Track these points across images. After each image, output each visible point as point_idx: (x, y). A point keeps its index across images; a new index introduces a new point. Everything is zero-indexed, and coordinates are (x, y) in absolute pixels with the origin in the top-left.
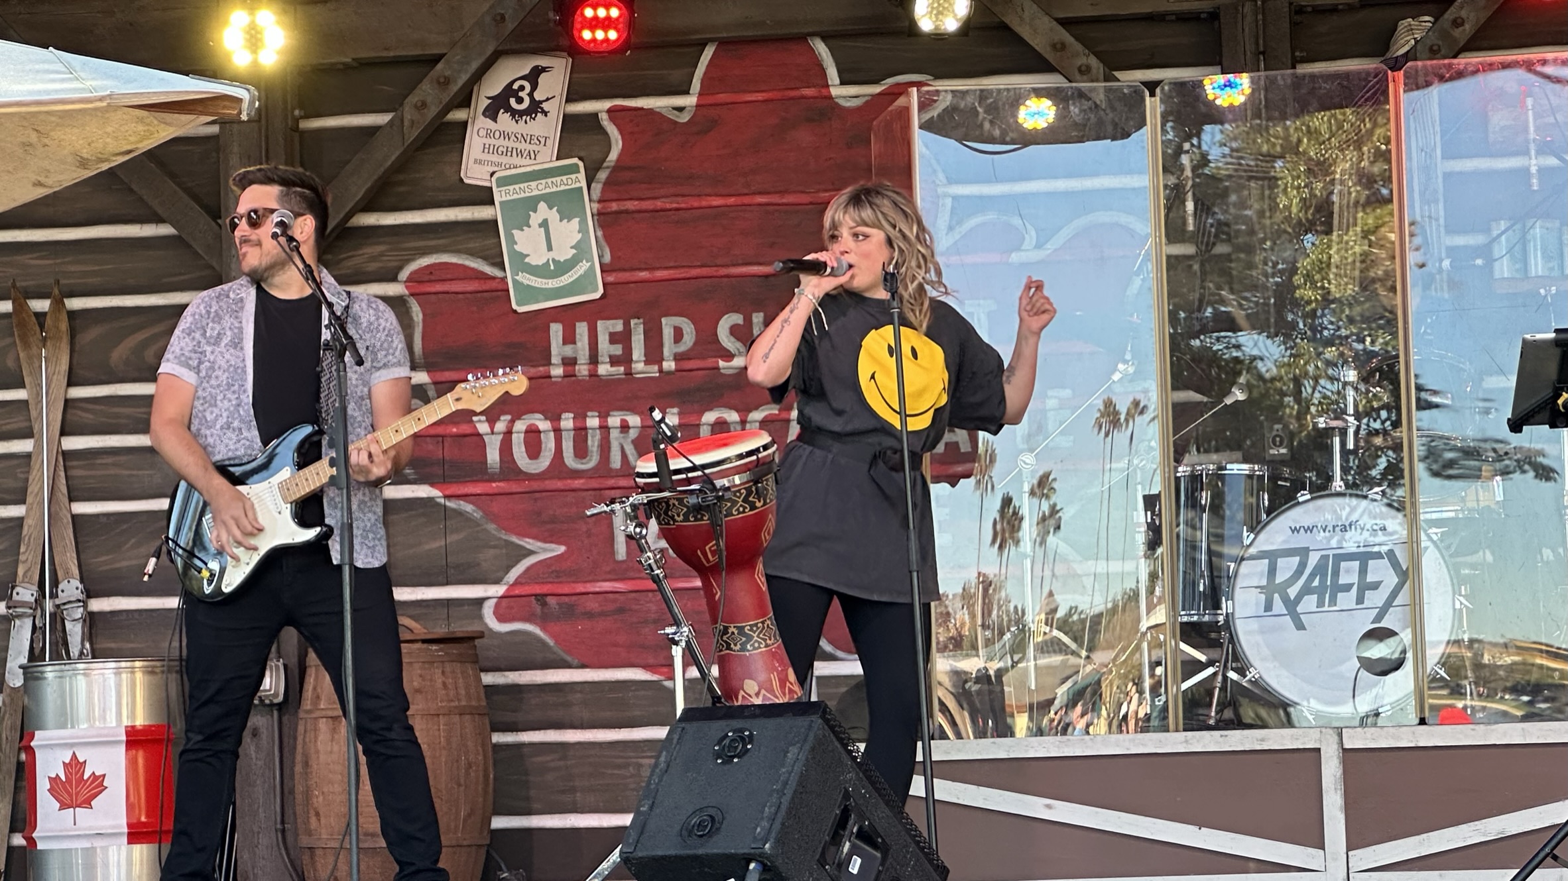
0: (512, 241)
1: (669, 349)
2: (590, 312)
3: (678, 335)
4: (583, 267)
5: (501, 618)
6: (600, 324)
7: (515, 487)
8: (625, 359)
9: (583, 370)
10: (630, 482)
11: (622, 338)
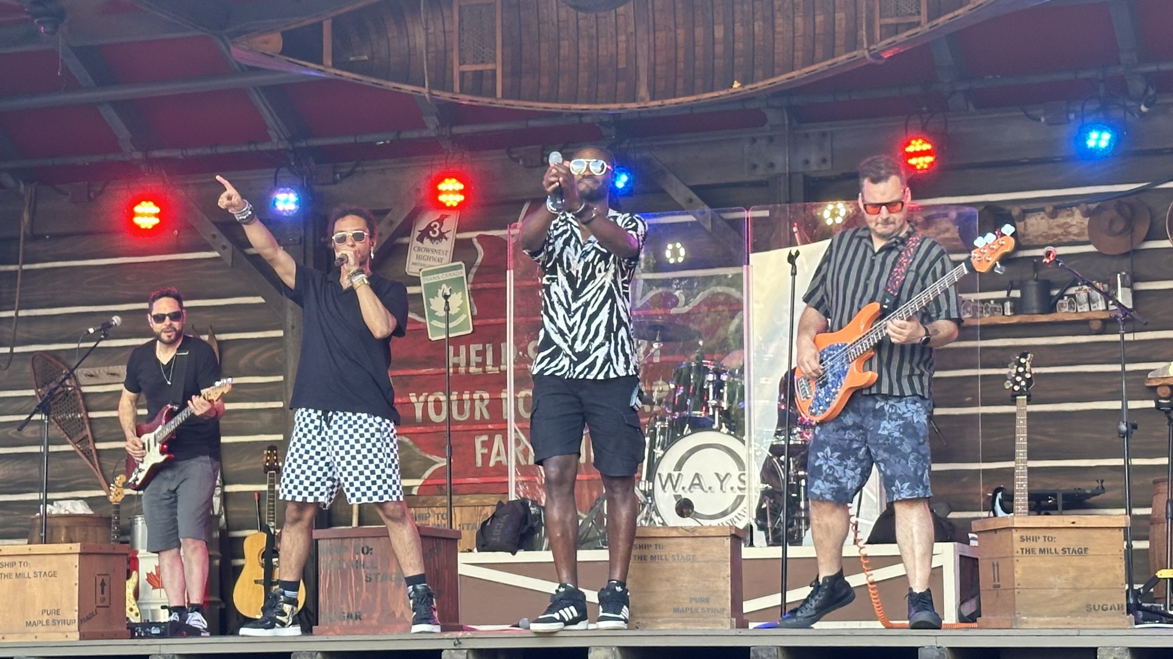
0: (429, 304)
2: (466, 340)
4: (463, 317)
6: (472, 346)
7: (429, 430)
8: (483, 364)
9: (462, 370)
10: (484, 427)
11: (482, 353)
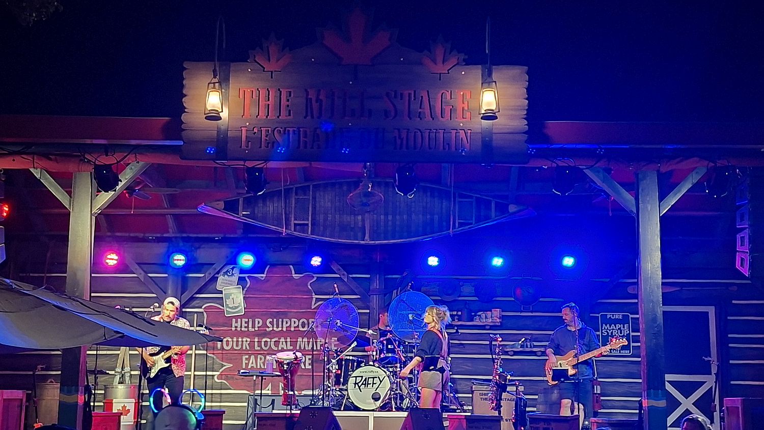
0: (226, 301)
1: (256, 325)
2: (241, 317)
3: (259, 323)
4: (240, 308)
5: (218, 379)
6: (243, 319)
7: (223, 352)
8: (248, 327)
9: (239, 329)
10: (247, 352)
11: (247, 323)
